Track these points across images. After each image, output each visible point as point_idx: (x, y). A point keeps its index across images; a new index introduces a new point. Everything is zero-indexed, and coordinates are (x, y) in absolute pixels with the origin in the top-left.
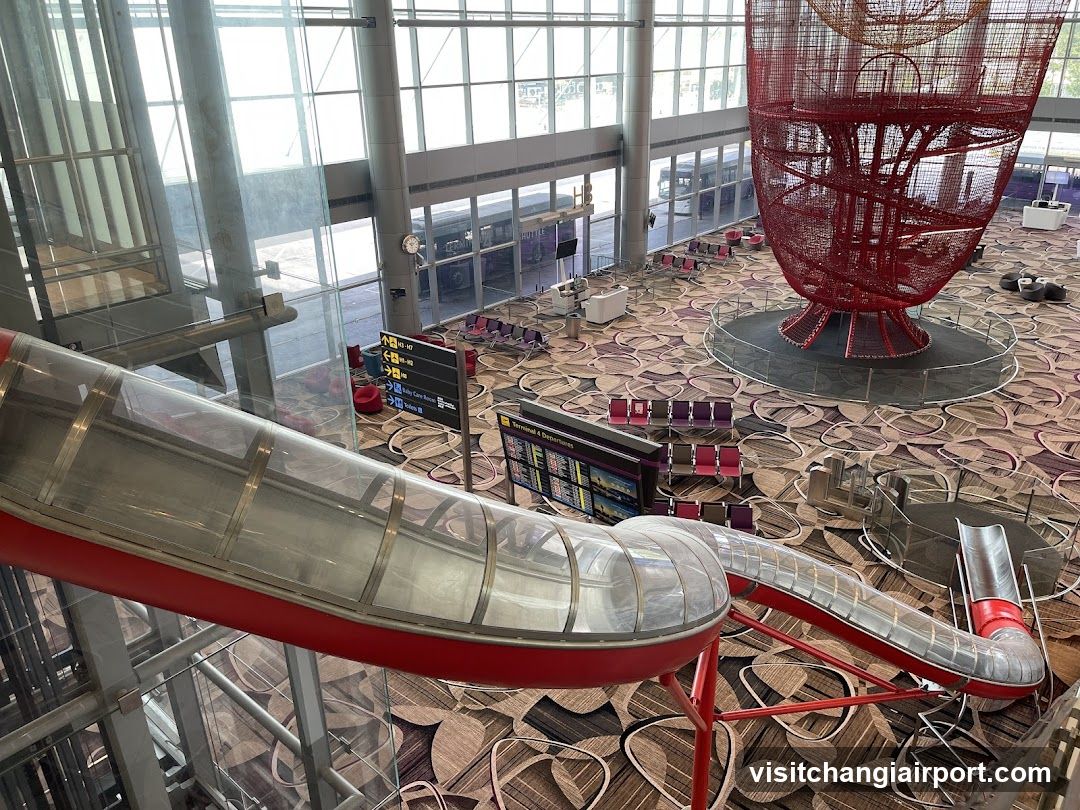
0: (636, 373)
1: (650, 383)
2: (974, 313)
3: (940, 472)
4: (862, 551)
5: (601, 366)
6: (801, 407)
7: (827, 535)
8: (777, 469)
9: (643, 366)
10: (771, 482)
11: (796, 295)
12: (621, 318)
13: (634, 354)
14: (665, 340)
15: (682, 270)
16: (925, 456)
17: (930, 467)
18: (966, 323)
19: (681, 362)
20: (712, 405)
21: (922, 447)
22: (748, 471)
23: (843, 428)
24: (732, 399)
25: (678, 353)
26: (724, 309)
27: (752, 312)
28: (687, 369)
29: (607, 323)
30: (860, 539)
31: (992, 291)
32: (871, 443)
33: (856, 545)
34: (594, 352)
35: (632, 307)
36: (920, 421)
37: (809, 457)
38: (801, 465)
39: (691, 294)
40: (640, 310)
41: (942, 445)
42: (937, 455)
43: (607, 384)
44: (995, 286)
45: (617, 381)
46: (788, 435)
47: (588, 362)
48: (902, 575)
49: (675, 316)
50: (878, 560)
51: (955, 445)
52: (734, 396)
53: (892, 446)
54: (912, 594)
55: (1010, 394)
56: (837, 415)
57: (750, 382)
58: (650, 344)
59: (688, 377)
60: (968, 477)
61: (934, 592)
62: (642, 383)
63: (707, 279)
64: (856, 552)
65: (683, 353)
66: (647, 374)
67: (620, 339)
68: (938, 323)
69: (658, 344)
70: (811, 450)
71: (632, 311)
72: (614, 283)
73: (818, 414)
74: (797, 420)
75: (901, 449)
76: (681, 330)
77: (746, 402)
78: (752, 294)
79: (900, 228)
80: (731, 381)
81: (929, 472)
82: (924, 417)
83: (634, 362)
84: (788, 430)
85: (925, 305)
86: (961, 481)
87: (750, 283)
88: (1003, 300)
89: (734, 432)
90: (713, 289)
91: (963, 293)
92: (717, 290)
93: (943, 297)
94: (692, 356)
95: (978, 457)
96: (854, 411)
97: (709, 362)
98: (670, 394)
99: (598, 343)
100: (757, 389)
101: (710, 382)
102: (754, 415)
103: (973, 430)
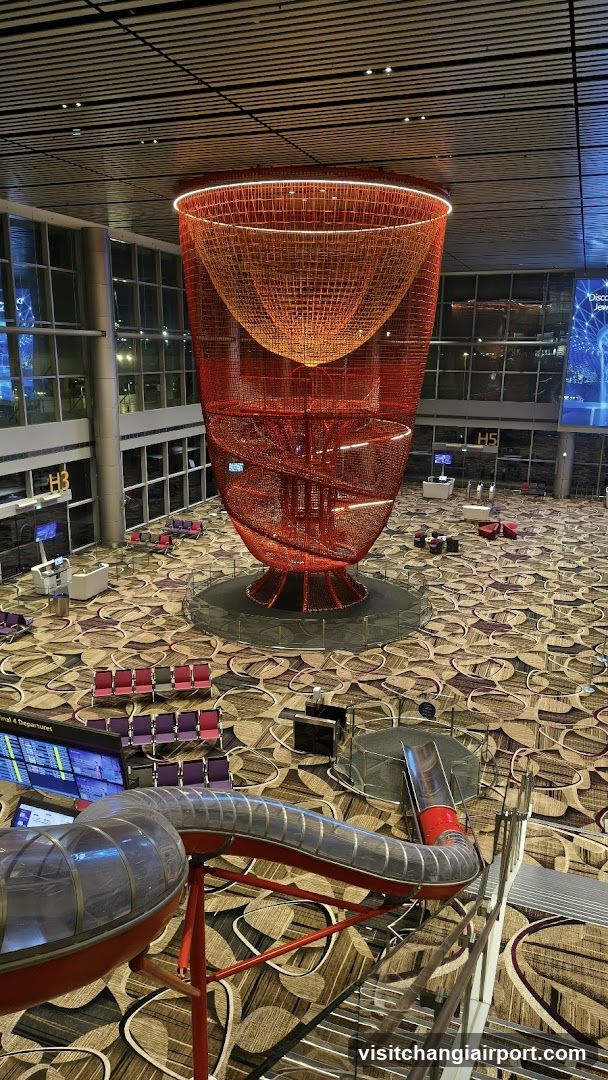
0: (120, 644)
1: (135, 652)
2: (396, 567)
3: (386, 703)
4: (331, 783)
5: (85, 641)
6: (270, 660)
7: (301, 773)
8: (254, 719)
9: (127, 636)
10: (248, 732)
11: (257, 562)
12: (103, 593)
13: (118, 627)
14: (147, 611)
15: (159, 546)
16: (372, 691)
17: (377, 699)
18: (392, 574)
19: (163, 630)
20: (191, 667)
21: (370, 682)
22: (229, 724)
23: (306, 675)
24: (211, 660)
25: (160, 621)
26: (198, 578)
27: (222, 580)
28: (168, 637)
29: (91, 599)
30: (328, 772)
31: (407, 549)
32: (330, 685)
33: (325, 778)
34: (78, 628)
35: (114, 582)
36: (368, 661)
37: (281, 704)
38: (274, 712)
39: (168, 566)
40: (122, 583)
41: (384, 679)
42: (381, 688)
43: (93, 658)
44: (410, 545)
45: (103, 654)
46: (261, 686)
47: (72, 638)
48: (363, 799)
49: (155, 588)
50: (344, 789)
51: (394, 679)
52: (213, 656)
53: (347, 685)
54: (374, 815)
55: (429, 630)
56: (300, 663)
57: (225, 643)
58: (132, 615)
59: (170, 643)
60: (407, 703)
61: (390, 809)
62: (127, 653)
63: (181, 552)
64: (326, 785)
65: (164, 621)
66: (131, 645)
67: (103, 614)
68: (371, 576)
69: (141, 615)
70: (281, 698)
71: (114, 586)
72: (96, 561)
73: (285, 664)
74: (268, 672)
75: (354, 687)
76: (161, 600)
77: (223, 660)
78: (222, 564)
79: (333, 502)
80: (208, 642)
81: (376, 704)
82: (368, 657)
83: (118, 634)
84: (261, 681)
85: (360, 563)
86: (401, 709)
87: (219, 554)
88: (416, 555)
89: (214, 690)
90: (187, 561)
91: (387, 552)
92: (191, 562)
93: (372, 555)
94: (171, 623)
95: (411, 686)
96: (314, 658)
97: (189, 627)
98: (154, 661)
99: (81, 619)
100: (231, 648)
101: (191, 646)
102: (231, 672)
103: (406, 664)
